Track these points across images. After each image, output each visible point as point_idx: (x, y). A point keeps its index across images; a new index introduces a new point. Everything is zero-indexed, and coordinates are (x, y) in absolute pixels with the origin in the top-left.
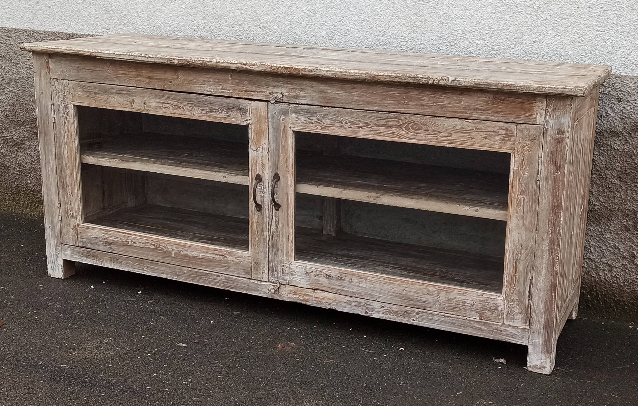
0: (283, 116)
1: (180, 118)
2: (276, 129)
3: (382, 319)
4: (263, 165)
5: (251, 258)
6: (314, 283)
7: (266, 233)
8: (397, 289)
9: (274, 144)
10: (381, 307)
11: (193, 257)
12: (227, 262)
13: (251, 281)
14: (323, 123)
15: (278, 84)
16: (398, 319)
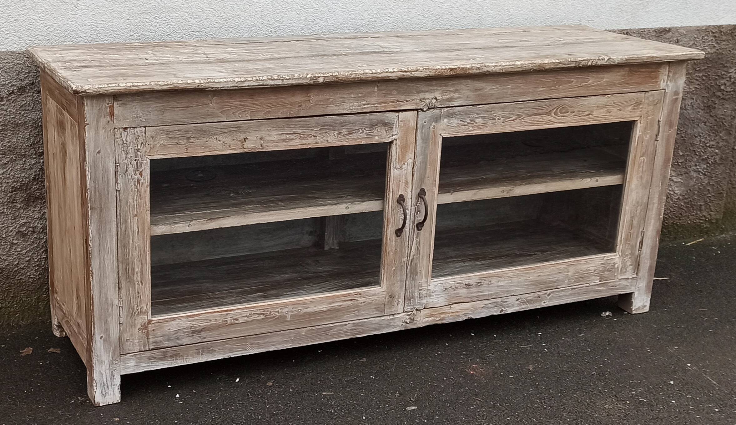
0: (433, 123)
1: (310, 148)
2: (425, 140)
3: (516, 312)
4: (407, 183)
5: (385, 293)
6: (453, 298)
7: (405, 259)
8: (532, 277)
9: (421, 157)
10: (517, 300)
11: (315, 313)
12: (357, 306)
13: (383, 318)
14: (476, 123)
15: (431, 88)
16: (530, 307)
